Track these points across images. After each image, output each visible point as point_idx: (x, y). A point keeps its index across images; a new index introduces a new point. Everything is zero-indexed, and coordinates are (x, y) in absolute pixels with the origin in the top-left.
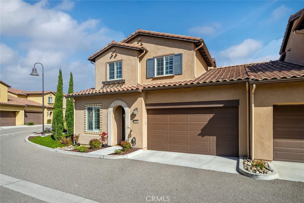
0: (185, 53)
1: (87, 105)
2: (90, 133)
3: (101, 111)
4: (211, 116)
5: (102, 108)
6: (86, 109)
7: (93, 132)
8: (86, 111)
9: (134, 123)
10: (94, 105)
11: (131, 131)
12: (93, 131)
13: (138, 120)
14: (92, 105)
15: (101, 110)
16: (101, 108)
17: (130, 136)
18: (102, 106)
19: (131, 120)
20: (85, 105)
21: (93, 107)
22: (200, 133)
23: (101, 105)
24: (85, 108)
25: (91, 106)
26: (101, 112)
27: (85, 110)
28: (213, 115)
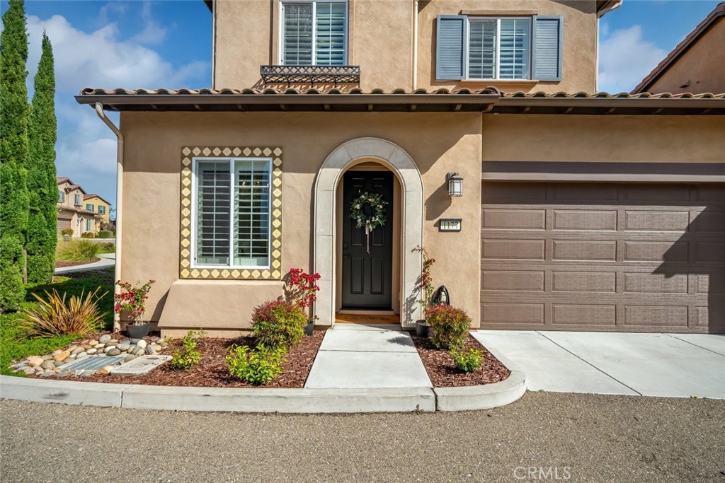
0: (570, 16)
1: (197, 151)
2: (215, 274)
3: (280, 177)
4: (696, 211)
5: (281, 168)
6: (190, 167)
7: (230, 271)
8: (190, 177)
9: (440, 230)
10: (237, 151)
11: (427, 263)
12: (232, 267)
13: (460, 220)
14: (227, 151)
15: (277, 173)
16: (274, 167)
17: (424, 281)
18: (281, 157)
19: (429, 217)
20: (187, 151)
21: (233, 160)
22: (662, 265)
23: (278, 152)
24: (186, 162)
25: (222, 155)
26: (277, 182)
27: (186, 173)
28: (703, 208)
